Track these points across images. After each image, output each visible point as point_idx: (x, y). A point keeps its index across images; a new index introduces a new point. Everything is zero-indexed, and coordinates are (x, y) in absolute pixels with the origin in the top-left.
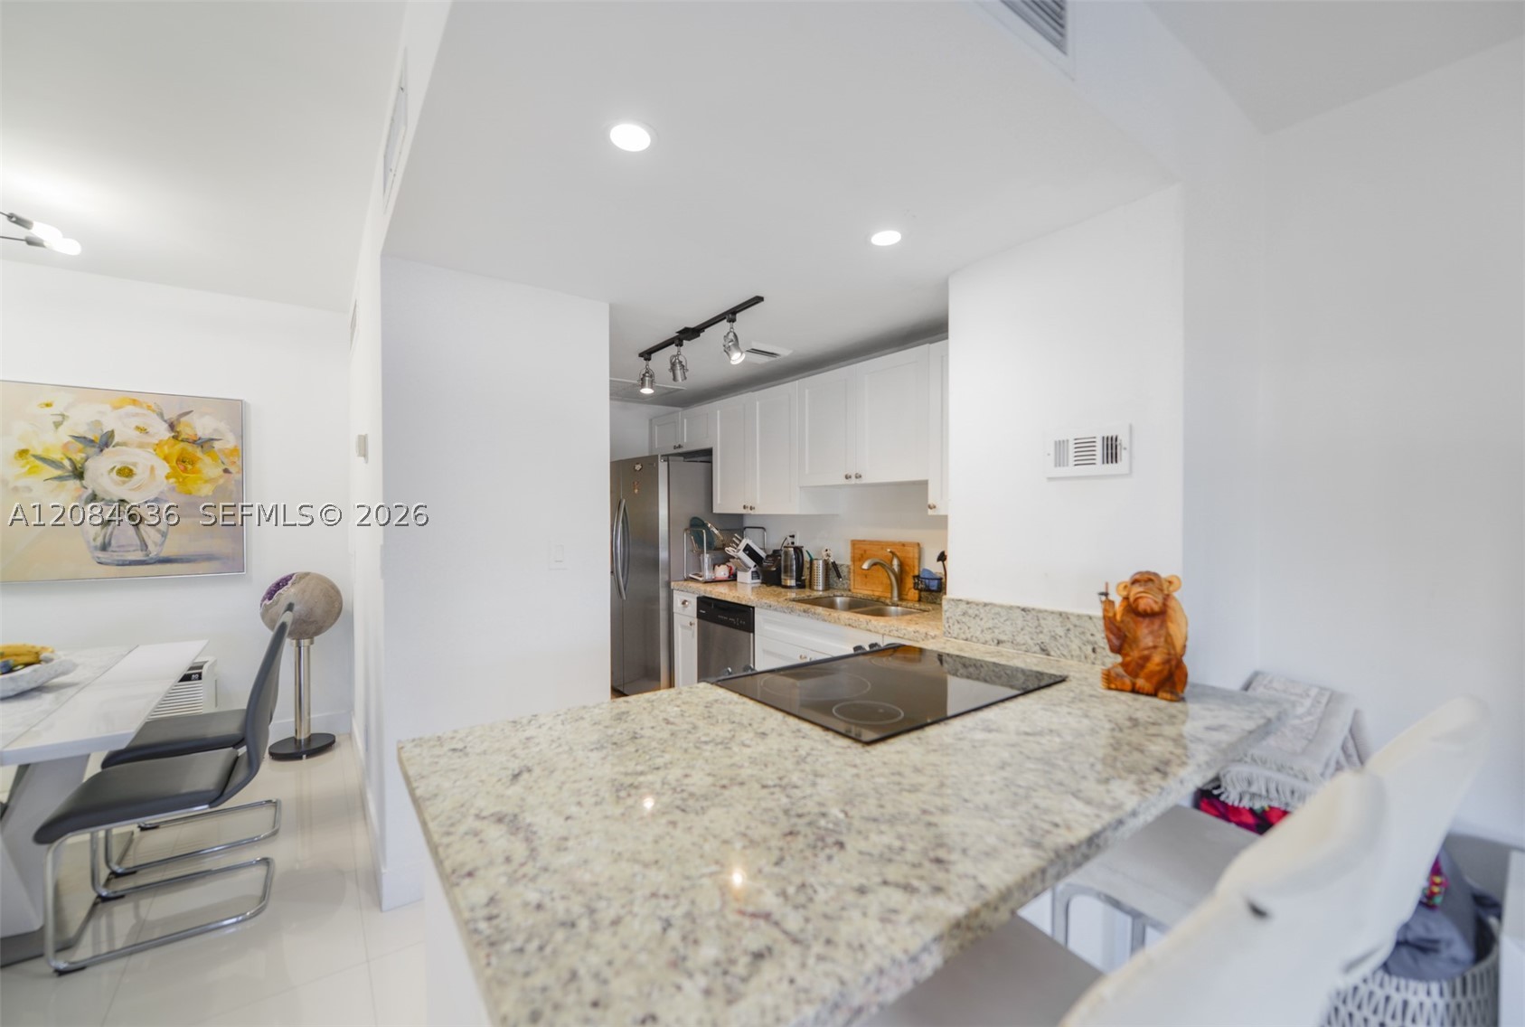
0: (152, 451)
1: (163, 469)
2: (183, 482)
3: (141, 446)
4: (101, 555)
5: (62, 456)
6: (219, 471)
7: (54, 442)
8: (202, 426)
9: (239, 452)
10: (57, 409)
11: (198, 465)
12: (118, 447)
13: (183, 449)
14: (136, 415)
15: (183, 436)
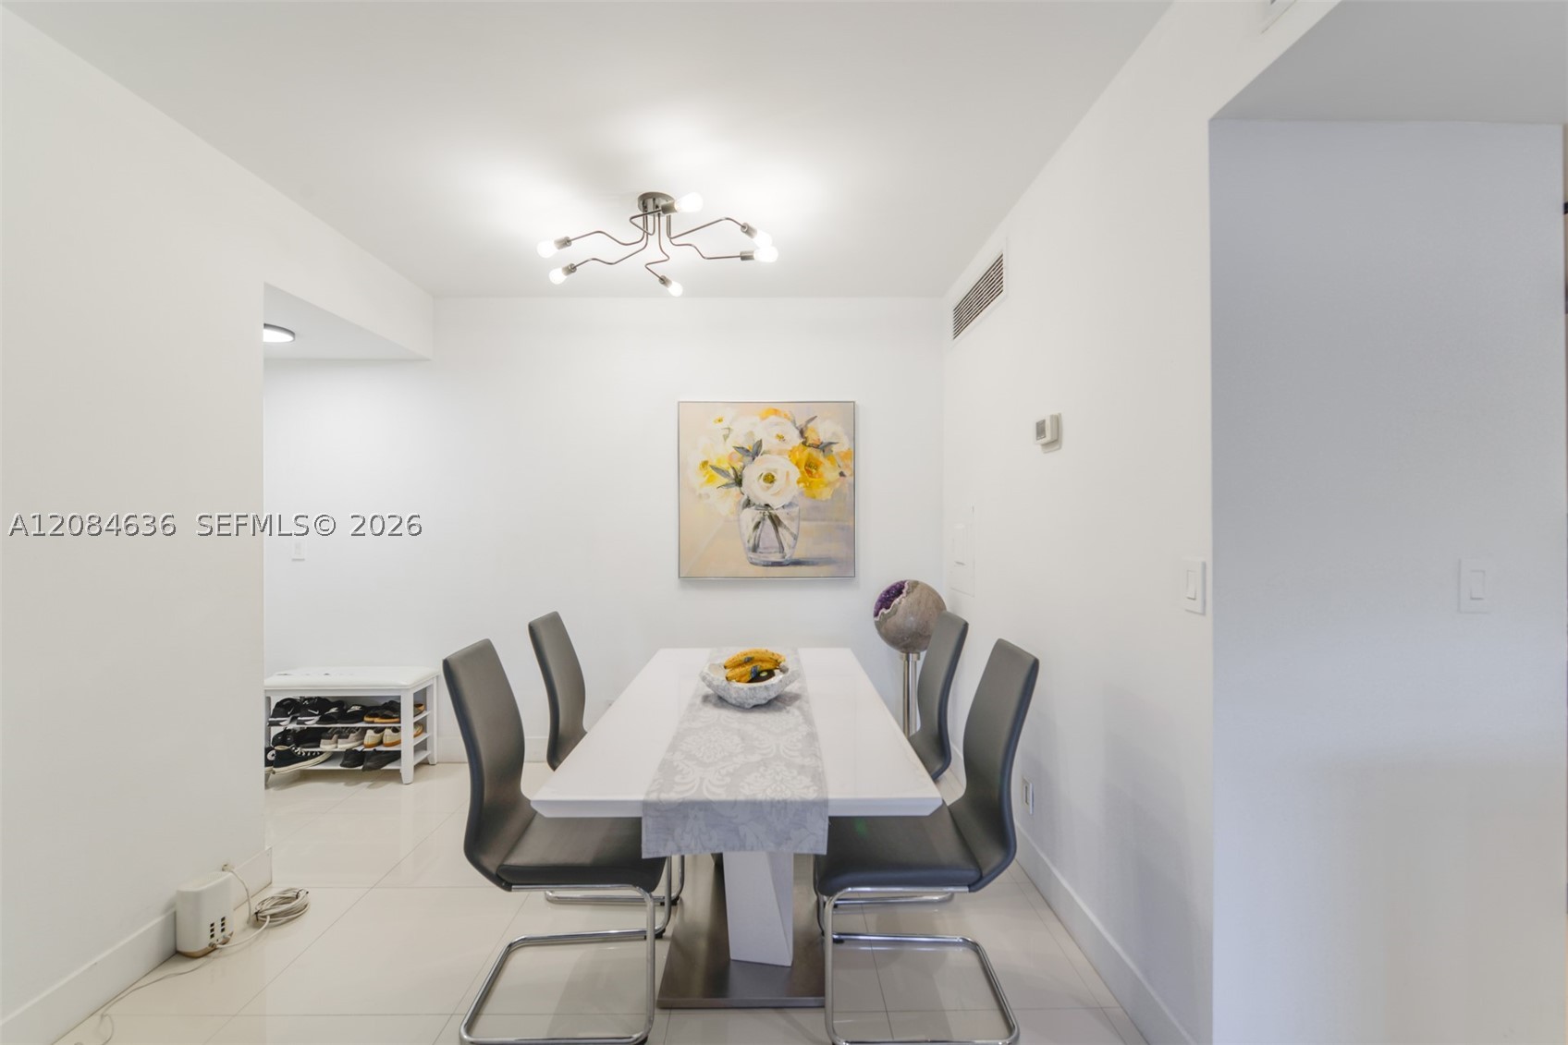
0: (787, 457)
1: (796, 474)
2: (809, 487)
3: (780, 453)
4: (752, 555)
5: (728, 466)
6: (836, 475)
7: (722, 454)
8: (822, 431)
9: (852, 455)
10: (725, 424)
11: (821, 469)
12: (764, 456)
13: (810, 454)
14: (777, 424)
15: (810, 442)
